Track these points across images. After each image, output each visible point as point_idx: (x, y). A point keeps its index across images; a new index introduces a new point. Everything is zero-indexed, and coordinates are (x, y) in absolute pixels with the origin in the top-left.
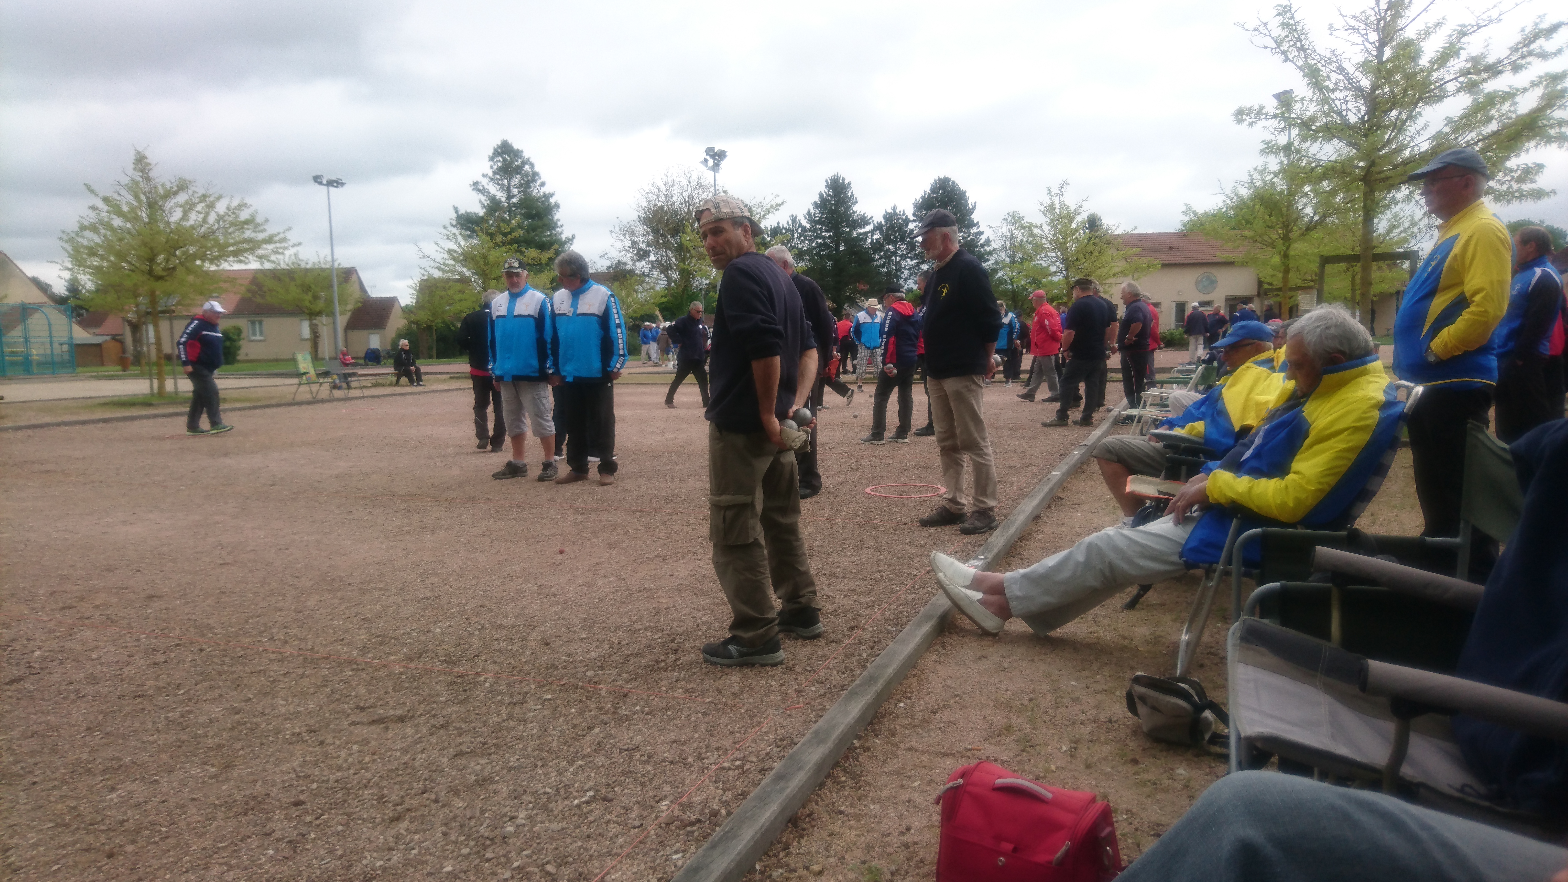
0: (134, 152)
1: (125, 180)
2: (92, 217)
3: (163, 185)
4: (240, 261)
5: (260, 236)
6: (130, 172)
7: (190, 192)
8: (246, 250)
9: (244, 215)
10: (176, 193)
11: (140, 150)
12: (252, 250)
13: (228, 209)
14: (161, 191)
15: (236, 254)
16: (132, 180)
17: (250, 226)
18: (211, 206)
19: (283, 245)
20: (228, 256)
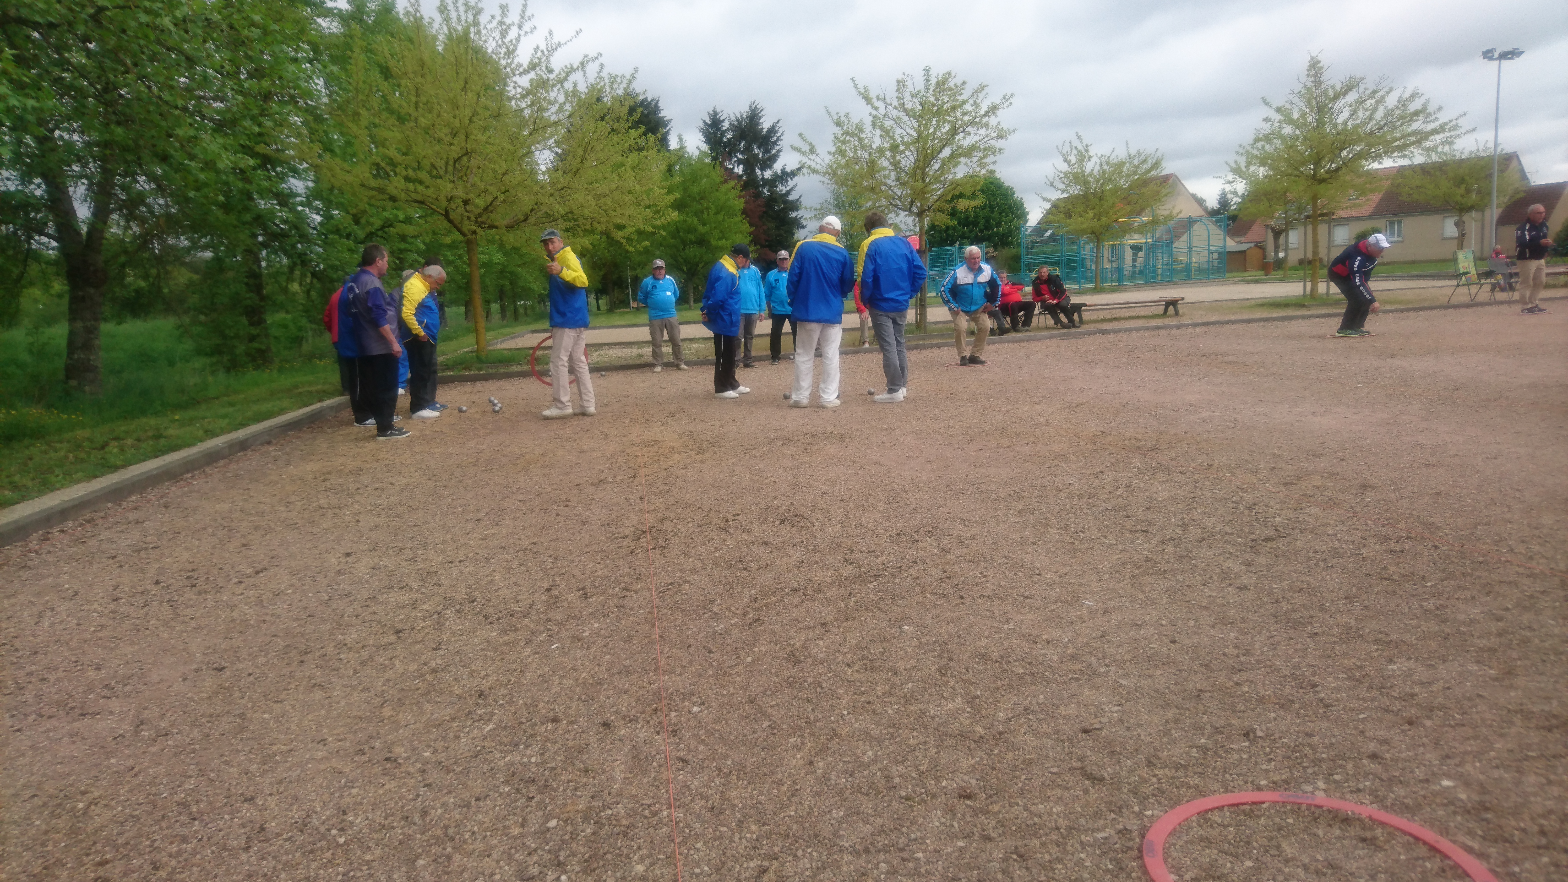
0: (1309, 59)
1: (1299, 88)
2: (1266, 128)
3: (1333, 87)
4: (1405, 156)
5: (1430, 127)
6: (1304, 79)
7: (1361, 90)
8: (1413, 143)
9: (1413, 107)
10: (1345, 93)
11: (1314, 55)
12: (1418, 142)
13: (1399, 101)
14: (1331, 93)
15: (1400, 149)
16: (1305, 86)
17: (1421, 117)
18: (1381, 101)
19: (1453, 133)
20: (1393, 152)
